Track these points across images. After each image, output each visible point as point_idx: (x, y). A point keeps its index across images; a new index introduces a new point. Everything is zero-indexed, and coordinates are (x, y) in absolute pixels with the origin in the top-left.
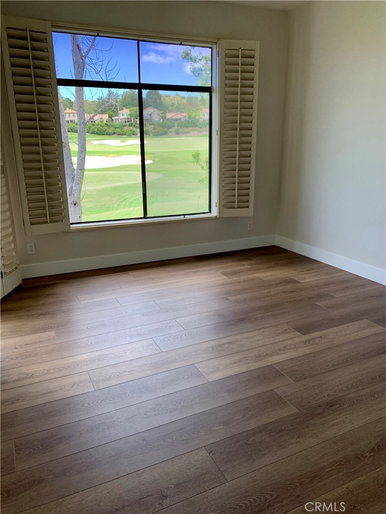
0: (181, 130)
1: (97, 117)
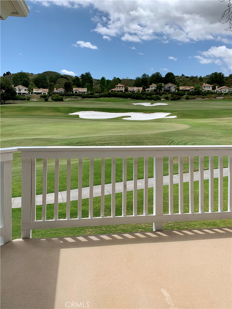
0: (190, 97)
1: (135, 89)
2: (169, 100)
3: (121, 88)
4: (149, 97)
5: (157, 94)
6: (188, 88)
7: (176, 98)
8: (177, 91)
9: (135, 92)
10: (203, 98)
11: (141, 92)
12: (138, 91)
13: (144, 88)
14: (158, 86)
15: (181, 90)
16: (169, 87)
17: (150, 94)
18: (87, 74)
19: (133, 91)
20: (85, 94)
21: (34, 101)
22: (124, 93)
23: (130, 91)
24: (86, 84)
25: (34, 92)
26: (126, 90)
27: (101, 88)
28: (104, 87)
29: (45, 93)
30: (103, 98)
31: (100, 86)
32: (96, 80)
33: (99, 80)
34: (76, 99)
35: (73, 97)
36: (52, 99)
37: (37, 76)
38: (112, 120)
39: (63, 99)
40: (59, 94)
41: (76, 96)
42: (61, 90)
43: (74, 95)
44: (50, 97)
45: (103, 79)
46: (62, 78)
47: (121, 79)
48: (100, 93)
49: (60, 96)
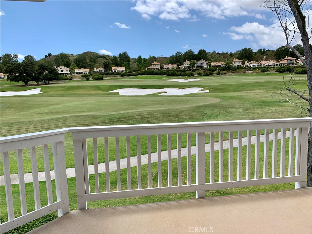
0: (221, 72)
1: (170, 66)
2: (201, 75)
3: (157, 65)
4: (183, 73)
5: (190, 70)
6: (219, 64)
7: (208, 74)
8: (209, 66)
9: (170, 69)
10: (233, 73)
11: (175, 69)
12: (173, 69)
13: (178, 66)
14: (191, 63)
15: (212, 66)
16: (202, 64)
17: (184, 71)
18: (124, 53)
19: (167, 69)
20: (124, 72)
21: (76, 81)
22: (160, 70)
23: (166, 69)
24: (123, 63)
25: (75, 72)
26: (162, 68)
27: (139, 66)
28: (141, 66)
29: (86, 73)
30: (140, 75)
31: (137, 64)
32: (133, 58)
33: (136, 59)
34: (116, 78)
35: (112, 75)
36: (93, 78)
37: (77, 57)
38: (149, 96)
39: (103, 78)
40: (99, 73)
41: (115, 74)
42: (101, 70)
43: (113, 74)
44: (91, 77)
45: (140, 57)
46: (101, 58)
47: (156, 57)
48: (138, 71)
49: (100, 75)
